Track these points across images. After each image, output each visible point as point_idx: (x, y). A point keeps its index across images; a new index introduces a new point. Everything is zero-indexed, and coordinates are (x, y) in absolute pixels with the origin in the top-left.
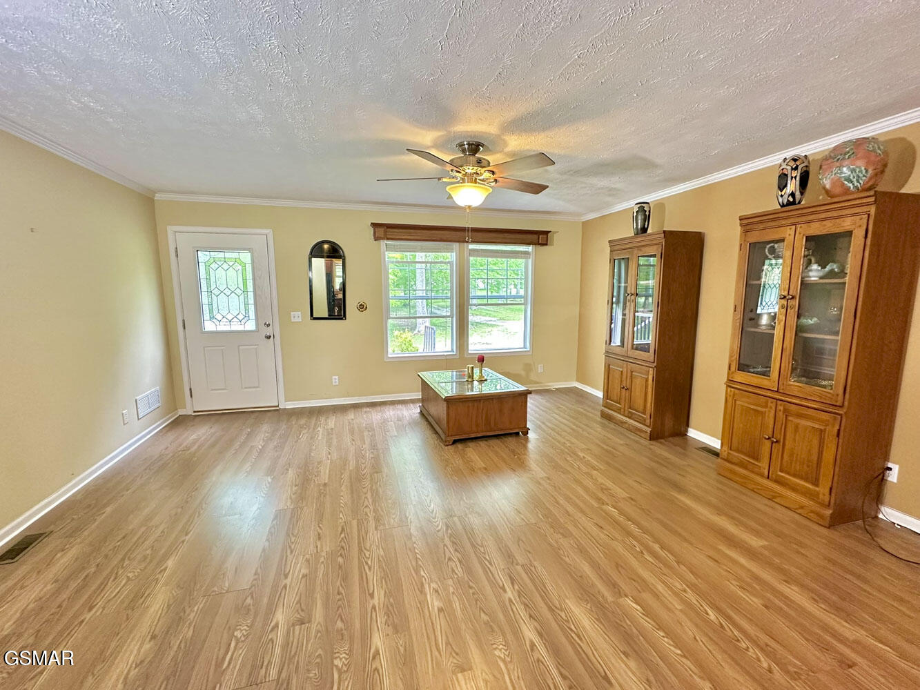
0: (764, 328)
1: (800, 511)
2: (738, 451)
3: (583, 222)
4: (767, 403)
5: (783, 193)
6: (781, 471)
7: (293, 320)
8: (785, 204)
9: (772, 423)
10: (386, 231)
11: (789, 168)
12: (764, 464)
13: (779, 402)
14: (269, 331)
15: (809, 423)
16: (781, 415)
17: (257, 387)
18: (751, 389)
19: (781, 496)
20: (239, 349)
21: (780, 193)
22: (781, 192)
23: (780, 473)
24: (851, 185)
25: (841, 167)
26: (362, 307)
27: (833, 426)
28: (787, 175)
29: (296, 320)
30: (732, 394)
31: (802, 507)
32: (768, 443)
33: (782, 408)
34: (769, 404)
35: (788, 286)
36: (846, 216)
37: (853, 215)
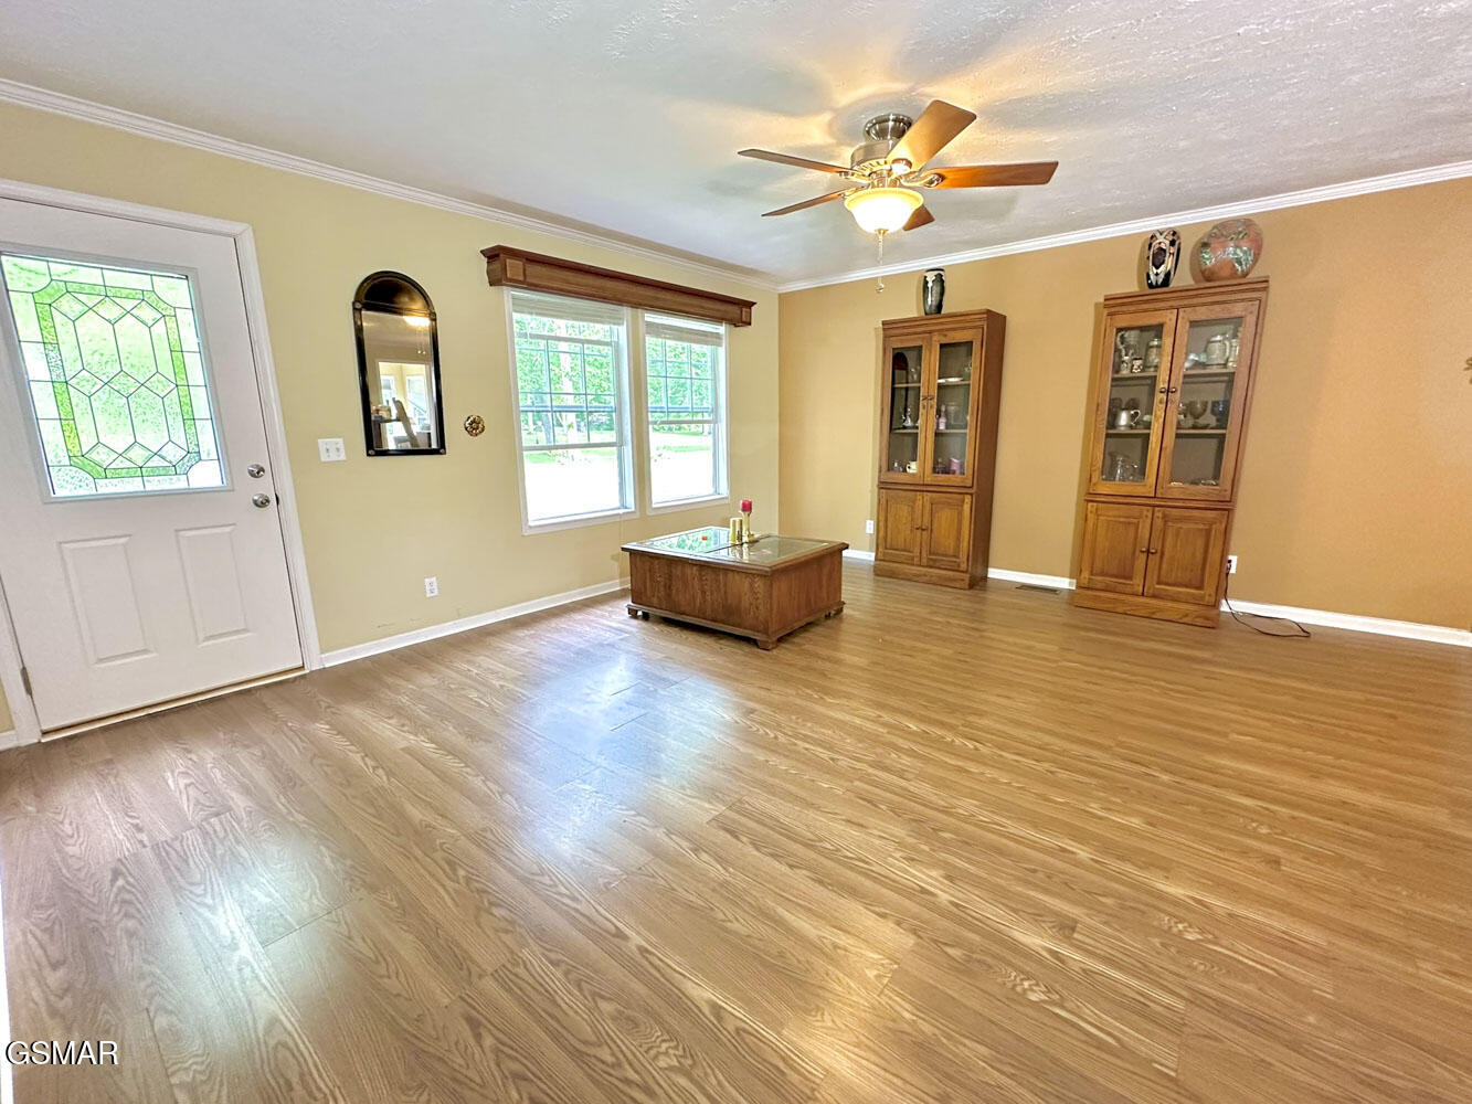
0: (1122, 428)
1: (1185, 620)
2: (1103, 574)
3: (780, 295)
4: (1141, 513)
5: (1159, 271)
6: (1158, 583)
7: (324, 457)
8: (1159, 283)
9: (1147, 536)
10: (505, 265)
11: (1168, 242)
12: (1138, 582)
13: (1157, 509)
14: (264, 487)
15: (1192, 526)
16: (1159, 523)
17: (245, 630)
18: (1121, 500)
19: (1160, 610)
20: (177, 536)
21: (1155, 271)
22: (1157, 268)
23: (1158, 586)
24: (1239, 268)
25: (1225, 247)
26: (475, 427)
27: (1221, 523)
28: (1164, 251)
29: (334, 457)
30: (1094, 510)
31: (1186, 615)
32: (1144, 556)
33: (1160, 515)
34: (1145, 513)
35: (1167, 378)
36: (1236, 301)
37: (1243, 300)
